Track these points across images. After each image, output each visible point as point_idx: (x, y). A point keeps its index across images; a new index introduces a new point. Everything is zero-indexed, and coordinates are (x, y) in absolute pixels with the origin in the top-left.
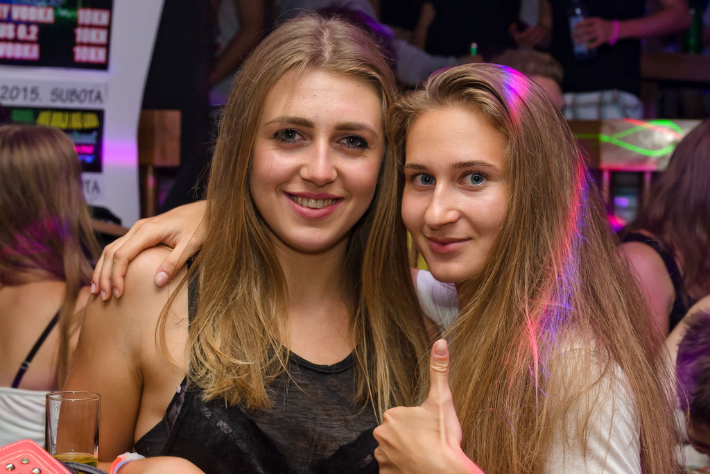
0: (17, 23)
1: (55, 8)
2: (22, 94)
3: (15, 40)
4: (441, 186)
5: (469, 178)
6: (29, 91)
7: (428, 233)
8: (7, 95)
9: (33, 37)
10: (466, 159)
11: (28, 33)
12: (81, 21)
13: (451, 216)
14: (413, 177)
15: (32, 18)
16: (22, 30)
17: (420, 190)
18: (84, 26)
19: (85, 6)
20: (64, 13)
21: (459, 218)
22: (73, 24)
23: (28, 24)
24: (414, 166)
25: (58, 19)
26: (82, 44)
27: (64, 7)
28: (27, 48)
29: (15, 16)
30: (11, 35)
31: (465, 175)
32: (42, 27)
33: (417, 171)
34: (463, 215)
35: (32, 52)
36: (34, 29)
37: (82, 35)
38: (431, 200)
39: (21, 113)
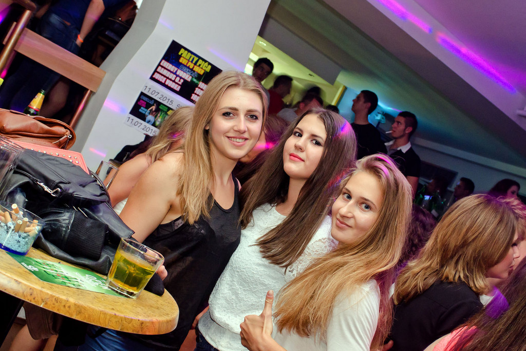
0: (177, 76)
1: (192, 77)
2: (167, 100)
3: (174, 81)
4: (352, 202)
5: (364, 205)
6: (170, 101)
7: (338, 216)
8: (162, 98)
9: (180, 83)
10: (367, 198)
11: (179, 81)
12: (199, 86)
13: (349, 215)
14: (345, 193)
15: (183, 77)
16: (178, 79)
17: (344, 199)
18: (199, 88)
19: (203, 82)
20: (195, 80)
21: (352, 217)
22: (196, 86)
23: (181, 78)
24: (347, 189)
25: (192, 81)
26: (196, 94)
27: (196, 78)
28: (177, 85)
29: (178, 73)
30: (173, 79)
31: (363, 203)
32: (185, 81)
33: (346, 192)
34: (353, 217)
35: (178, 88)
36: (182, 81)
37: (197, 91)
38: (346, 205)
39: (164, 106)
